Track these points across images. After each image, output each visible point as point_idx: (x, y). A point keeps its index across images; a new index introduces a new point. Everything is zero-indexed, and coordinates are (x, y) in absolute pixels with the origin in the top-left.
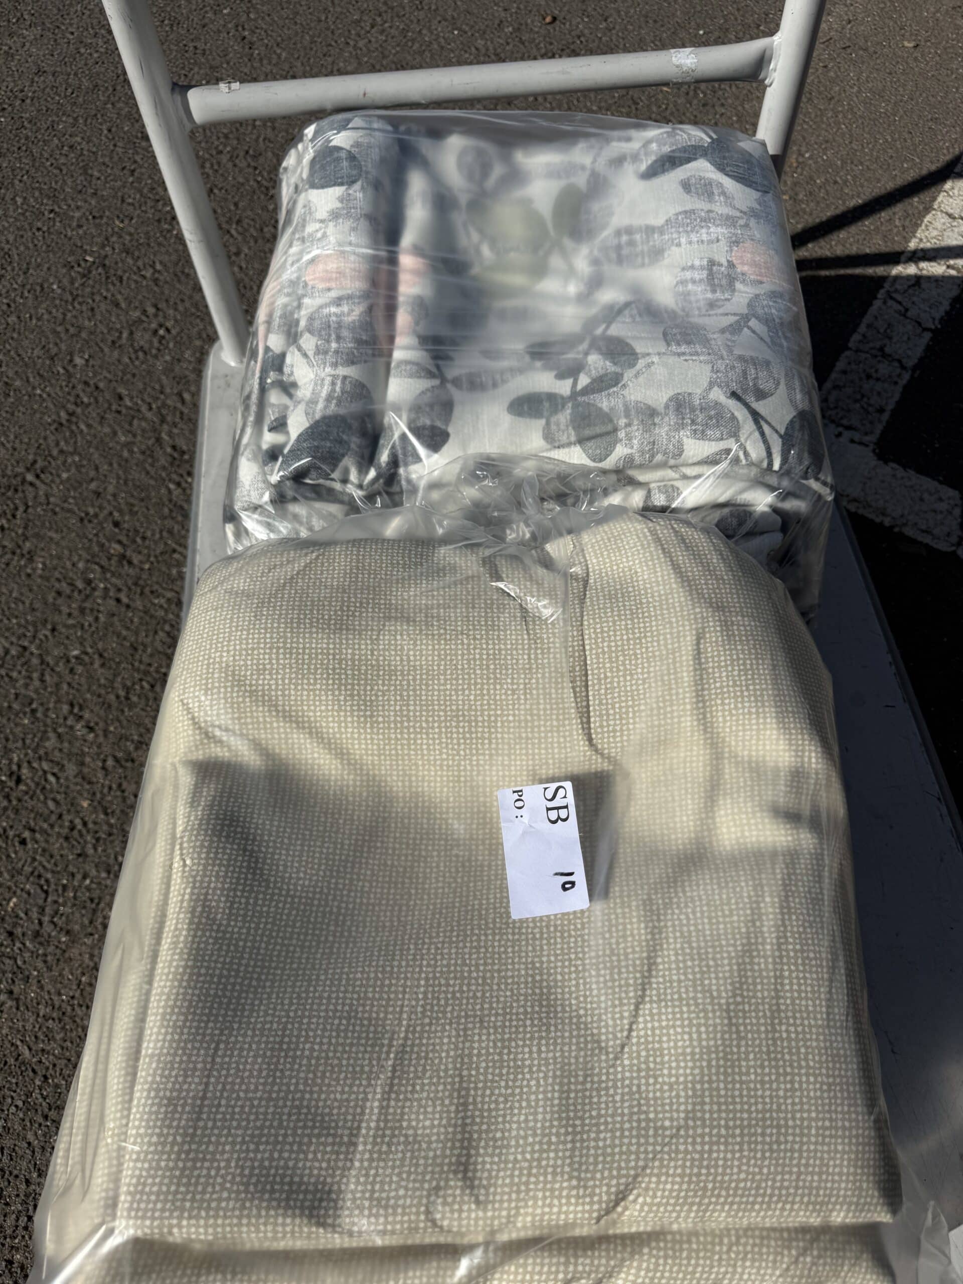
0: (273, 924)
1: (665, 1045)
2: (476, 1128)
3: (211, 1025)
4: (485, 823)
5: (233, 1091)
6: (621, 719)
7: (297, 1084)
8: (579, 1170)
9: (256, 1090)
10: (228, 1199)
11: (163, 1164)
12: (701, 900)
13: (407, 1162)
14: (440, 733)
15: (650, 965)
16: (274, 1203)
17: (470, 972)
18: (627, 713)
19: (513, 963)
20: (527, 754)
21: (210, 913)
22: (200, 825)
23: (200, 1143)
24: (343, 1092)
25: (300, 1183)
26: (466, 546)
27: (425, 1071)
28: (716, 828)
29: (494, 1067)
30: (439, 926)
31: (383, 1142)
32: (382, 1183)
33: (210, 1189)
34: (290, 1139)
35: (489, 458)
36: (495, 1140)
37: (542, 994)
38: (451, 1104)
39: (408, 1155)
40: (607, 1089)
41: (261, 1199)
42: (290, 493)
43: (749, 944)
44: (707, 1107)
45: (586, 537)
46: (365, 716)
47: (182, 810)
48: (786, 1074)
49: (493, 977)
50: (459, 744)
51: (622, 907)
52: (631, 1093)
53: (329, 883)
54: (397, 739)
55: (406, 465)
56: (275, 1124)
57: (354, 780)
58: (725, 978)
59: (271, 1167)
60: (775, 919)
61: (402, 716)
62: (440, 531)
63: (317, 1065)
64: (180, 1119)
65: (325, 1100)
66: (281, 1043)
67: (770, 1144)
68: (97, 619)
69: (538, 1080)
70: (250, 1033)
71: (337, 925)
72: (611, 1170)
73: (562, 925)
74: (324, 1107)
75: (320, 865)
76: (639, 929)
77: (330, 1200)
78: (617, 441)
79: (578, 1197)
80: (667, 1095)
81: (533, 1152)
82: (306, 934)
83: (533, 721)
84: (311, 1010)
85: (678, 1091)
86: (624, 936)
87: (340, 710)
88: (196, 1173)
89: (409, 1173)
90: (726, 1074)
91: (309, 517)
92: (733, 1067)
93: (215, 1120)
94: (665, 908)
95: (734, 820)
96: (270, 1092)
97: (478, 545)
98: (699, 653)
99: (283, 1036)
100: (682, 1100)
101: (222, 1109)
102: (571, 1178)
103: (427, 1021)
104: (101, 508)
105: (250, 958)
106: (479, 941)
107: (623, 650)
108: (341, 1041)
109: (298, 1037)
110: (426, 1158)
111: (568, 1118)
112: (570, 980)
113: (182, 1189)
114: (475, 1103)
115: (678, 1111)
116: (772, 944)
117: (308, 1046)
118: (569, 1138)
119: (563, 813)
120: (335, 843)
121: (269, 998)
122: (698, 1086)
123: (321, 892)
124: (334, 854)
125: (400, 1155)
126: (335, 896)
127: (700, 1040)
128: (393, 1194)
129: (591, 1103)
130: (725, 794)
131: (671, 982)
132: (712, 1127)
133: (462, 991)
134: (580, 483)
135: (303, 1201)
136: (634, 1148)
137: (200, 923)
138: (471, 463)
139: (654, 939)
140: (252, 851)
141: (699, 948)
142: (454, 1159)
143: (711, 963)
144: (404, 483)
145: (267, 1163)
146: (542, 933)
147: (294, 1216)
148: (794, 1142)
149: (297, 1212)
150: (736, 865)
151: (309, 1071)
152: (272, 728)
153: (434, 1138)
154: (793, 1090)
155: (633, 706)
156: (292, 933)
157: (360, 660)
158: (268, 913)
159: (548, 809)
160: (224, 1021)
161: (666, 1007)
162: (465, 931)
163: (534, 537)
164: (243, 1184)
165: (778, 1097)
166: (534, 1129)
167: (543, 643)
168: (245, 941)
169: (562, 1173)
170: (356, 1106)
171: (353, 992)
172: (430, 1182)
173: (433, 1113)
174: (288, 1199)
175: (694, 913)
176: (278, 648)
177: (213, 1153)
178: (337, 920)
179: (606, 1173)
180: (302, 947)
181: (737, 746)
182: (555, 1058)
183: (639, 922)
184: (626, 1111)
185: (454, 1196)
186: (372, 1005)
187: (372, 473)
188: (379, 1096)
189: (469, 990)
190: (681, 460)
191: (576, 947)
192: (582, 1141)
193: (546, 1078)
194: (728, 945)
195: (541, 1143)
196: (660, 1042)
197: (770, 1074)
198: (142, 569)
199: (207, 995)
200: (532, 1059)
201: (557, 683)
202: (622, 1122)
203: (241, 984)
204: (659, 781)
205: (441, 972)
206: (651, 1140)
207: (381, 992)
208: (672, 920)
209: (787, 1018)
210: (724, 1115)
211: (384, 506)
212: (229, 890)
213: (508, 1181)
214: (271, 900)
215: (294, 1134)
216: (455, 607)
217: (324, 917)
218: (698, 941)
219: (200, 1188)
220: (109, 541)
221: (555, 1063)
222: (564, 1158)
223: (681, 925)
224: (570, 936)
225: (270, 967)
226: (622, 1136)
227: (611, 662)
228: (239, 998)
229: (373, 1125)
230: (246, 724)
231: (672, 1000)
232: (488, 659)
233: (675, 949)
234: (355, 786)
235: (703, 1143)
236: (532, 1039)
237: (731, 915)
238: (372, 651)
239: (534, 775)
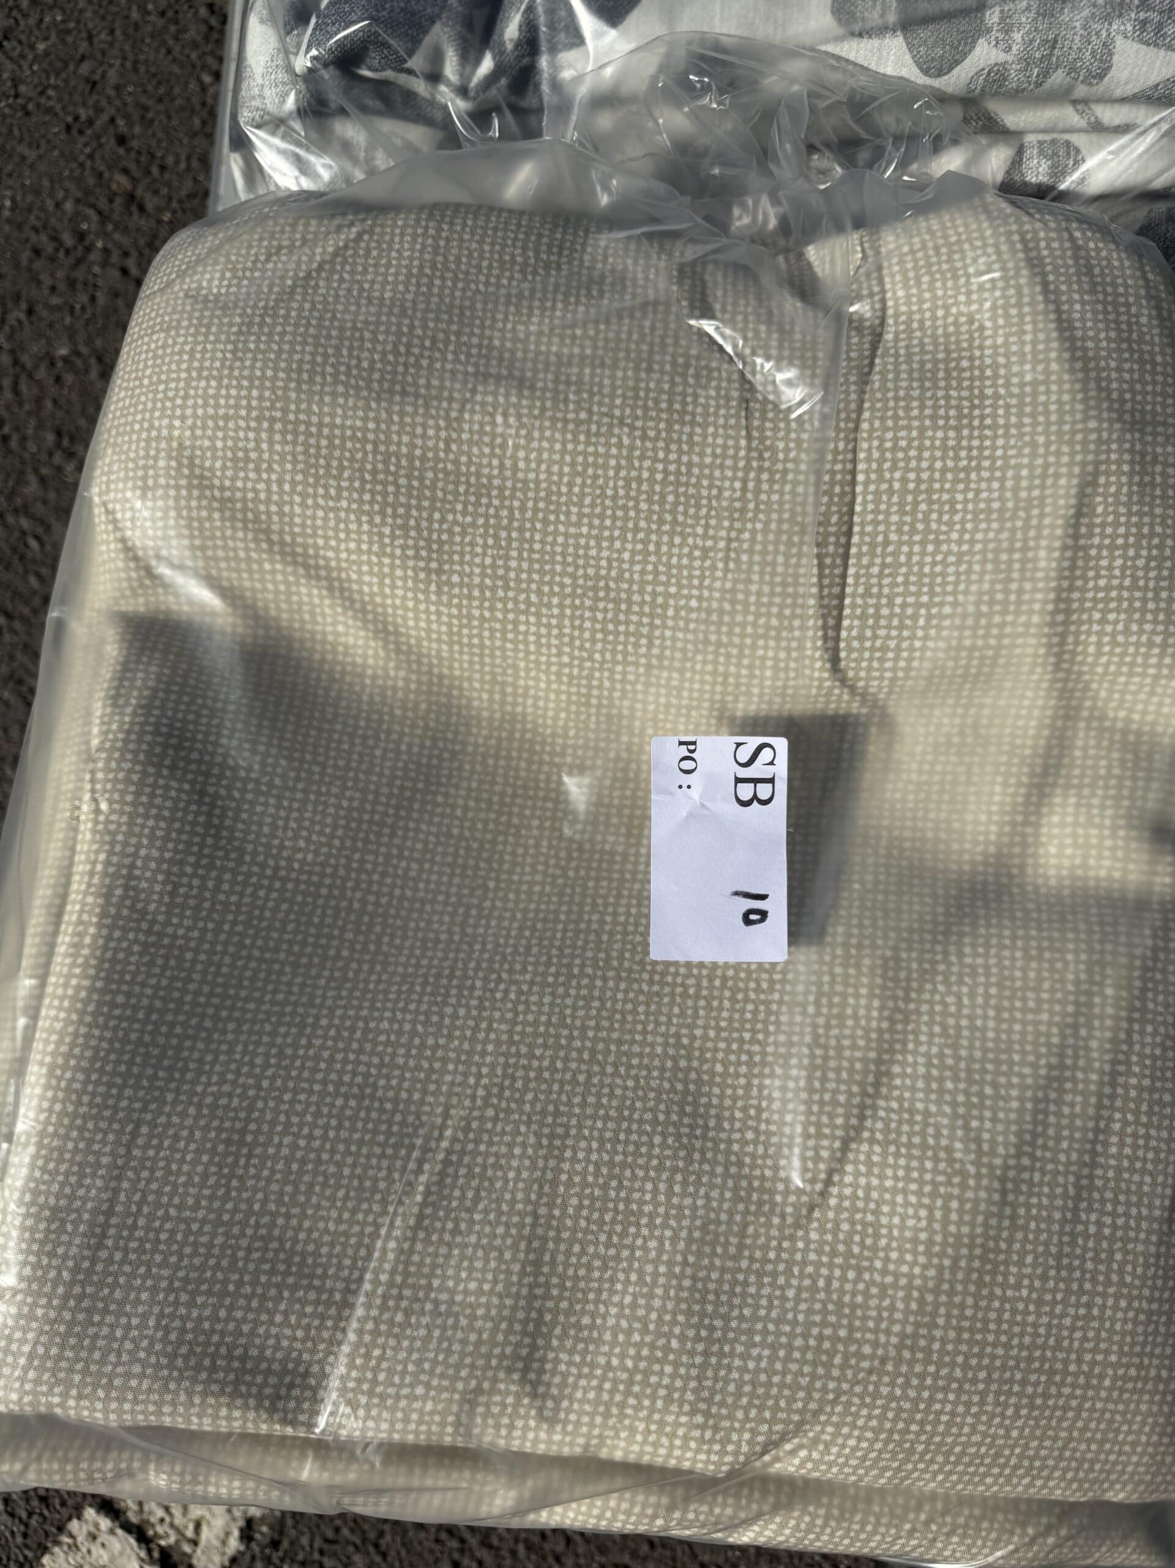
0: (247, 924)
1: (884, 1220)
2: (550, 1304)
3: (128, 1092)
4: (626, 780)
5: (158, 1205)
6: (901, 627)
7: (266, 1200)
8: (709, 1401)
9: (196, 1207)
10: (143, 1376)
11: (40, 1312)
12: (988, 975)
13: (433, 1345)
14: (562, 616)
15: (879, 1075)
16: (215, 1388)
17: (570, 1038)
18: (915, 617)
19: (644, 1032)
20: (714, 673)
21: (136, 900)
22: (125, 741)
23: (100, 1285)
24: (339, 1220)
25: (261, 1358)
26: (650, 236)
27: (477, 1199)
28: (1037, 844)
29: (592, 1209)
30: (528, 953)
31: (397, 1308)
32: (391, 1372)
33: (112, 1358)
34: (248, 1289)
35: (718, 47)
36: (579, 1327)
37: (686, 1092)
38: (514, 1259)
39: (437, 1333)
40: (775, 1274)
41: (194, 1381)
42: (335, 97)
43: (1062, 1067)
44: (938, 1333)
45: (890, 240)
46: (428, 570)
47: (98, 708)
48: (1082, 1291)
49: (608, 1051)
50: (593, 641)
51: (845, 966)
52: (813, 1289)
53: (349, 859)
54: (482, 618)
55: (553, 50)
56: (225, 1263)
57: (407, 680)
58: (1008, 1122)
59: (213, 1331)
60: (1116, 1029)
61: (494, 577)
62: (604, 200)
63: (301, 1172)
64: (69, 1244)
65: (310, 1231)
66: (243, 1132)
67: (1032, 1398)
68: (93, 299)
69: (661, 1240)
70: (192, 1111)
71: (357, 931)
72: (761, 1408)
73: (736, 978)
74: (306, 1242)
75: (335, 827)
76: (869, 1008)
77: (306, 1387)
78: (982, 31)
79: (702, 1440)
80: (873, 1302)
81: (638, 1357)
82: (304, 944)
83: (732, 614)
84: (299, 1078)
85: (893, 1299)
86: (841, 1017)
87: (381, 554)
88: (91, 1331)
89: (435, 1362)
90: (980, 1283)
91: (371, 148)
92: (994, 1273)
93: (126, 1251)
94: (922, 981)
95: (1074, 835)
96: (220, 1211)
97: (675, 235)
98: (1079, 515)
99: (248, 1120)
100: (898, 1316)
101: (140, 1233)
102: (693, 1412)
103: (490, 1113)
104: (99, 110)
105: (203, 981)
106: (591, 987)
107: (929, 491)
108: (344, 1134)
109: (273, 1123)
110: (464, 1342)
111: (703, 1314)
112: (737, 1075)
113: (69, 1354)
114: (553, 1263)
115: (888, 1332)
116: (1102, 1072)
117: (287, 1140)
118: (700, 1347)
119: (764, 791)
120: (364, 791)
121: (230, 1052)
122: (930, 1298)
123: (334, 876)
124: (361, 810)
125: (423, 1332)
126: (358, 882)
127: (946, 1222)
128: (405, 1391)
129: (744, 1295)
130: (1068, 786)
131: (912, 1112)
132: (940, 1365)
133: (553, 1070)
134: (888, 121)
135: (261, 1387)
136: (804, 1381)
137: (118, 916)
138: (681, 53)
139: (892, 1030)
140: (217, 796)
141: (971, 1059)
142: (508, 1350)
143: (988, 1091)
144: (545, 88)
145: (206, 1325)
146: (699, 986)
147: (246, 1407)
148: (1071, 1396)
149: (252, 1402)
150: (1063, 920)
151: (286, 1182)
152: (261, 570)
153: (480, 1312)
154: (1089, 1318)
155: (928, 606)
156: (280, 940)
157: (423, 458)
158: (239, 905)
159: (738, 780)
160: (151, 1088)
161: (897, 1155)
162: (569, 966)
163: (785, 227)
164: (166, 1355)
165: (1060, 1327)
166: (645, 1321)
167: (774, 460)
168: (197, 951)
169: (681, 1402)
170: (359, 1245)
171: (373, 1053)
172: (466, 1380)
173: (484, 1270)
174: (237, 1383)
175: (972, 995)
176: (272, 420)
177: (122, 1303)
178: (358, 922)
179: (753, 1413)
180: (296, 965)
181: (1109, 699)
182: (694, 1208)
183: (871, 996)
184: (801, 1318)
185: (504, 1406)
186: (402, 1078)
187: (487, 65)
188: (397, 1233)
189: (565, 1069)
190: (1100, 89)
191: (755, 1020)
192: (721, 1355)
193: (675, 1239)
194: (1023, 1063)
195: (653, 1346)
196: (877, 1213)
197: (1054, 1291)
198: (159, 222)
199: (125, 1041)
200: (657, 1205)
201: (790, 544)
202: (792, 1336)
203: (185, 1025)
204: (949, 744)
205: (523, 1034)
206: (836, 1373)
207: (419, 1056)
208: (931, 1003)
209: (1103, 1201)
210: (964, 1348)
211: (505, 135)
212: (171, 862)
213: (591, 1395)
214: (245, 884)
215: (255, 1283)
216: (615, 366)
217: (336, 916)
218: (971, 1047)
219: (97, 1355)
220: (110, 168)
221: (694, 1217)
222: (687, 1378)
223: (945, 1014)
224: (746, 1000)
225: (236, 997)
226: (788, 1359)
227: (902, 512)
228: (179, 1048)
229: (383, 1278)
230: (215, 559)
231: (910, 1145)
232: (664, 482)
233: (928, 1055)
234: (407, 690)
235: (921, 1388)
236: (660, 1168)
237: (1038, 1011)
238: (448, 442)
239: (722, 710)
